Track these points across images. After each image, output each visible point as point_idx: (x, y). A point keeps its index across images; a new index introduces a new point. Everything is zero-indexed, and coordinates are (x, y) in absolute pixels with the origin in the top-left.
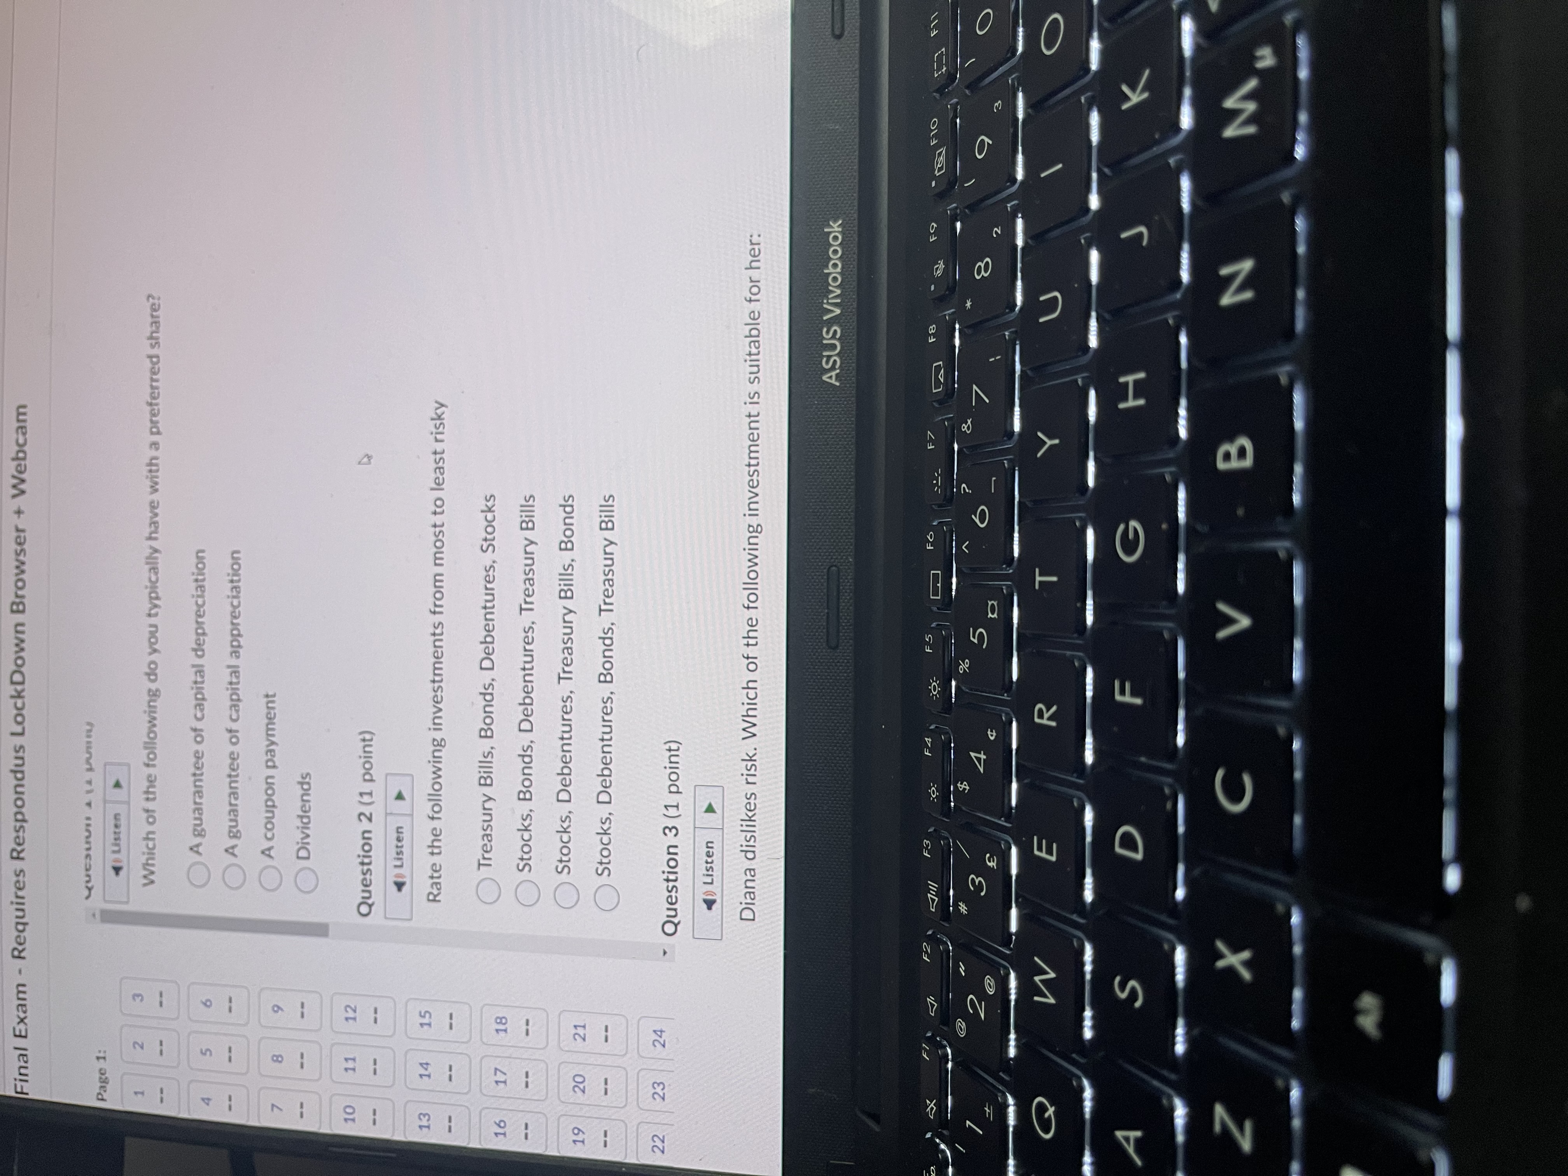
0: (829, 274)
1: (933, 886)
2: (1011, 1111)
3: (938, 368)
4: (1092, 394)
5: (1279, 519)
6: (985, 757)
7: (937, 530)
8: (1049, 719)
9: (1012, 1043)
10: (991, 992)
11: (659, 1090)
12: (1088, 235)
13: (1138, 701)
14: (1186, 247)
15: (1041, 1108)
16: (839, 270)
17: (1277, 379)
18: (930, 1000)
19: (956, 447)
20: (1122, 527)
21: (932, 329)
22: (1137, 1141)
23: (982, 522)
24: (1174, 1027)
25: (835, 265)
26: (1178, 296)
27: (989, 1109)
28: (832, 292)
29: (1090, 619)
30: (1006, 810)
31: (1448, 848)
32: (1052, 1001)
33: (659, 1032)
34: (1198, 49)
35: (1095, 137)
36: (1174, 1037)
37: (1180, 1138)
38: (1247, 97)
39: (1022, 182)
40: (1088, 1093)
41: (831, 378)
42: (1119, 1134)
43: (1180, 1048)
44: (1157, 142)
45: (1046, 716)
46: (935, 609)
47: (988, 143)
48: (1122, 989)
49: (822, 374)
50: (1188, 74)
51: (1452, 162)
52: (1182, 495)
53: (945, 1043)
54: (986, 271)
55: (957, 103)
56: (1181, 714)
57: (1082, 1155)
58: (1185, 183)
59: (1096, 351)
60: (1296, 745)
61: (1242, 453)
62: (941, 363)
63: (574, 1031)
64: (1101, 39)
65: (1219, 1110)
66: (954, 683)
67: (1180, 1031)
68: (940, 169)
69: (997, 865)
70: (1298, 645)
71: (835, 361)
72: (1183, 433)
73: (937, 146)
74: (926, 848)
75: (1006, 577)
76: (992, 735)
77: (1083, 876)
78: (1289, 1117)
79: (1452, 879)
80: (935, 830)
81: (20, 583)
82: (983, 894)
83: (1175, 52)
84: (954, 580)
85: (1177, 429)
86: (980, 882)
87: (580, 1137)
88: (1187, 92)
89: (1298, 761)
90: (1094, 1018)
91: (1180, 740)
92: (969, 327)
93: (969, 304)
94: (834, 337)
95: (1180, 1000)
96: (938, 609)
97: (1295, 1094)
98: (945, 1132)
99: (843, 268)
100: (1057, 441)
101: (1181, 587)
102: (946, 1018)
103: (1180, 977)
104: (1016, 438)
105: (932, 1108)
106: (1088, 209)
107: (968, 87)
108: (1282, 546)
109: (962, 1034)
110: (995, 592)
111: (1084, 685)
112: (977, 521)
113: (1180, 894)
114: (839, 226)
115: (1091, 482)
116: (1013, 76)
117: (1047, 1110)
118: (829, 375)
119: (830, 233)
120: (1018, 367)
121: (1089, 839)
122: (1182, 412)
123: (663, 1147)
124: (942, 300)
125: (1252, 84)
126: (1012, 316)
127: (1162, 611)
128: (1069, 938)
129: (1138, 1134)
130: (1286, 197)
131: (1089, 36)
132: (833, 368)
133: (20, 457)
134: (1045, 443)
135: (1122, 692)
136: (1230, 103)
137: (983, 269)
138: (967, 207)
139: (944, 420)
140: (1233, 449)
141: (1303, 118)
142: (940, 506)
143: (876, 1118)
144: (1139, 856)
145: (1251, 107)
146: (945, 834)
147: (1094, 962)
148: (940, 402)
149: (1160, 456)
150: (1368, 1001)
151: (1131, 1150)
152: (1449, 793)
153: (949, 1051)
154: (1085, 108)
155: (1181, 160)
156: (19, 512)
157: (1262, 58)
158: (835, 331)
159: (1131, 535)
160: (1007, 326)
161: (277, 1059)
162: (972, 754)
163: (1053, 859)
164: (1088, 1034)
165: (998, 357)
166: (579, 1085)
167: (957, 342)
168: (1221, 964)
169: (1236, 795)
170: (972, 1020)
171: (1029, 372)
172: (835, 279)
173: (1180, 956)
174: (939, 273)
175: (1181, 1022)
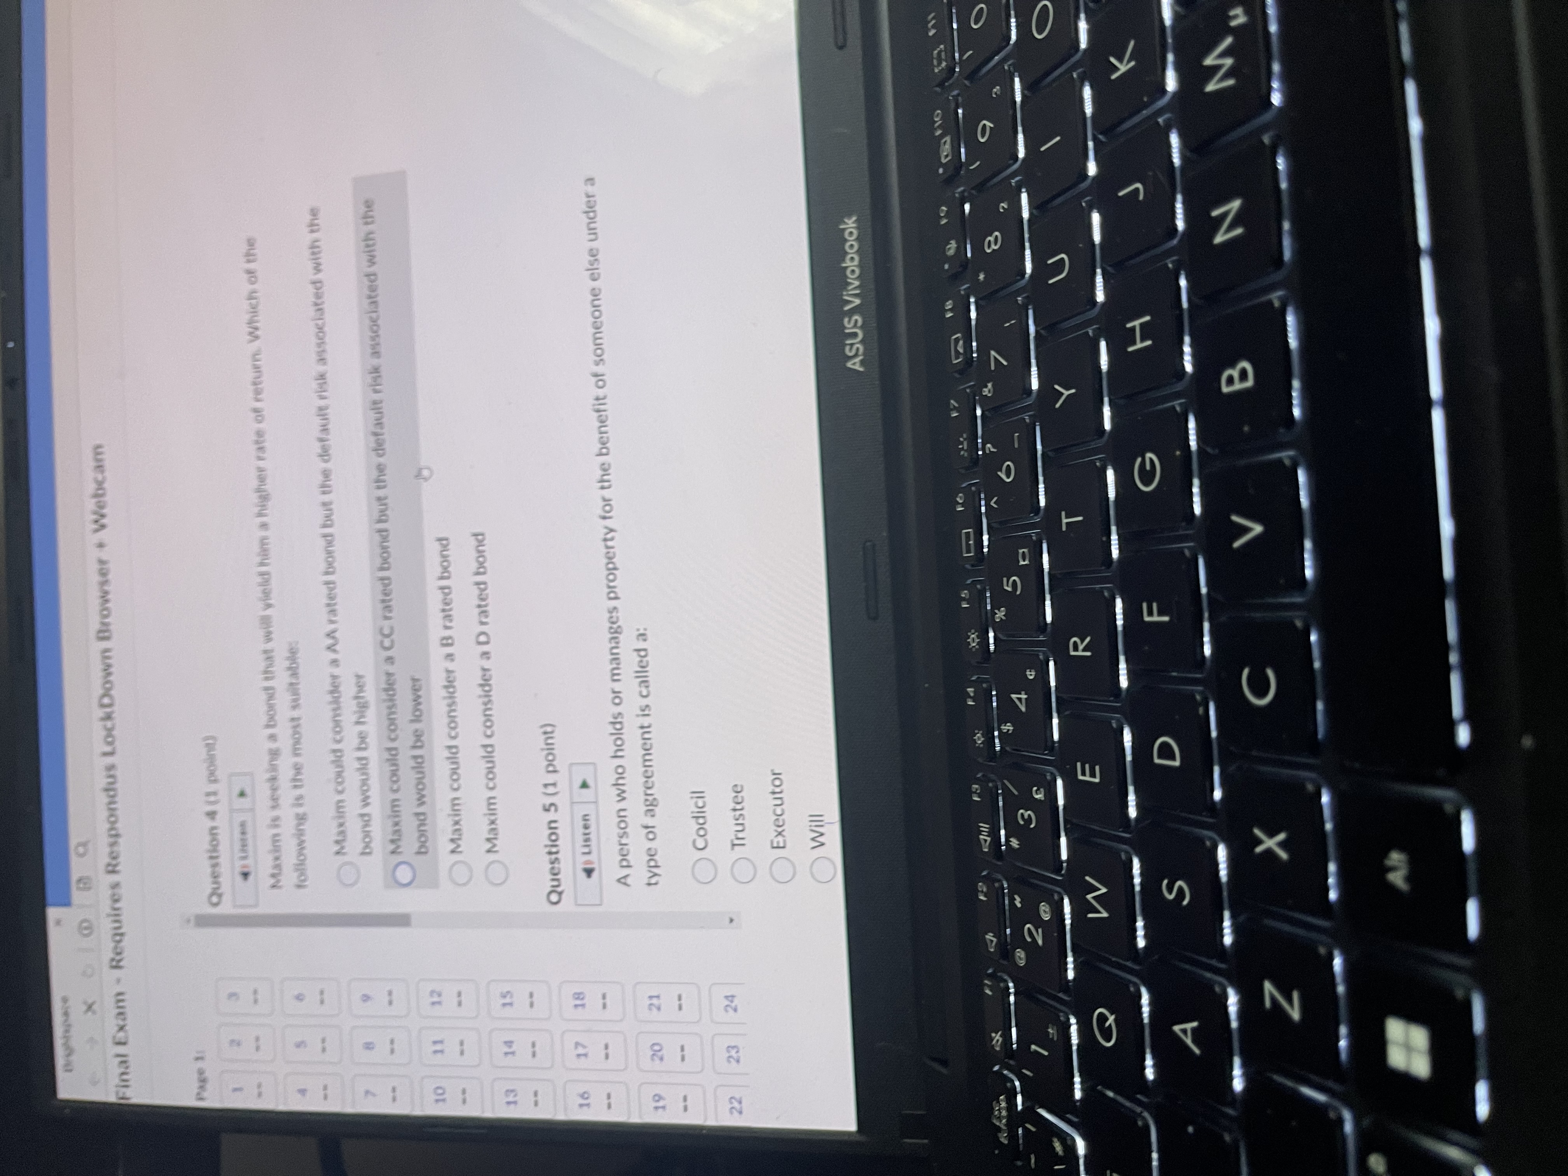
0: (847, 267)
1: (985, 827)
2: (1074, 1029)
3: (957, 340)
4: (1103, 345)
5: (1282, 430)
6: (1025, 696)
7: (966, 491)
8: (1084, 650)
9: (1070, 966)
10: (1046, 917)
11: (733, 1053)
12: (1088, 198)
13: (1166, 619)
14: (1179, 197)
15: (1102, 1019)
16: (856, 262)
17: (1270, 303)
18: (989, 936)
19: (979, 412)
20: (1139, 460)
21: (949, 305)
22: (1194, 1030)
23: (1008, 476)
24: (1222, 921)
25: (852, 259)
26: (1175, 242)
27: (1053, 1029)
28: (851, 284)
29: (1115, 553)
30: (1049, 744)
31: (1457, 709)
32: (1105, 915)
33: (730, 998)
34: (1177, 17)
35: (1089, 109)
36: (1221, 929)
37: (1234, 1024)
38: (1223, 55)
39: (1024, 160)
40: (1145, 999)
41: (855, 364)
42: (1177, 1028)
43: (1228, 940)
44: (1146, 106)
45: (1081, 647)
46: (968, 566)
47: (990, 127)
48: (1170, 891)
49: (846, 362)
50: (1170, 40)
51: (1411, 89)
52: (1192, 424)
53: (1006, 977)
54: (996, 244)
55: (958, 95)
56: (1206, 626)
57: (1144, 1060)
58: (1174, 140)
59: (1104, 304)
60: (1313, 638)
61: (1243, 375)
62: (959, 335)
63: (649, 1002)
64: (1088, 20)
65: (1268, 986)
66: (991, 635)
67: (1227, 923)
68: (947, 156)
69: (1045, 795)
70: (1308, 544)
71: (858, 349)
72: (1189, 368)
73: (942, 136)
74: (975, 793)
75: (1033, 526)
76: (1031, 675)
77: (1126, 795)
78: (1334, 985)
79: (1463, 735)
80: (983, 776)
81: (105, 611)
82: (1032, 826)
83: (1157, 23)
84: (985, 538)
85: (1183, 365)
86: (1029, 816)
87: (661, 1104)
88: (1170, 57)
89: (1316, 652)
90: (1146, 927)
91: (1207, 651)
92: (981, 299)
93: (982, 277)
94: (855, 326)
95: (1225, 894)
96: (973, 566)
97: (1338, 963)
98: (1012, 1062)
99: (860, 261)
100: (1073, 391)
101: (1197, 509)
102: (1005, 951)
103: (1223, 873)
104: (1034, 395)
105: (998, 1041)
106: (1086, 176)
107: (966, 79)
108: (1286, 455)
109: (1022, 963)
110: (1025, 541)
111: (1114, 614)
112: (1003, 476)
113: (1218, 795)
114: (853, 223)
115: (1107, 426)
116: (1009, 63)
117: (1107, 1019)
118: (852, 362)
119: (844, 230)
120: (1032, 329)
121: (1129, 758)
122: (1187, 349)
123: (741, 1108)
124: (956, 277)
125: (1229, 41)
126: (1022, 283)
127: (1181, 532)
128: (1117, 853)
129: (1195, 1024)
130: (1266, 139)
131: (1077, 17)
132: (856, 355)
133: (99, 493)
134: (1062, 394)
135: (1150, 613)
136: (1209, 61)
137: (993, 243)
138: (973, 189)
139: (965, 388)
140: (1235, 373)
141: (1276, 67)
142: (967, 468)
143: (944, 1063)
144: (1177, 763)
145: (1228, 62)
146: (992, 776)
147: (1142, 874)
148: (961, 372)
149: (1168, 391)
150: (1396, 858)
151: (1189, 1041)
152: (1454, 658)
153: (1011, 985)
154: (1078, 84)
155: (1169, 119)
156: (101, 545)
157: (1236, 17)
158: (856, 321)
159: (1148, 467)
160: (1018, 292)
161: (369, 1046)
162: (1014, 696)
163: (1097, 780)
164: (1141, 943)
165: (1013, 322)
166: (657, 1053)
167: (973, 315)
168: (1259, 849)
169: (1260, 689)
170: (1031, 948)
171: (1042, 332)
172: (853, 271)
173: (1222, 853)
174: (951, 252)
175: (1227, 914)
